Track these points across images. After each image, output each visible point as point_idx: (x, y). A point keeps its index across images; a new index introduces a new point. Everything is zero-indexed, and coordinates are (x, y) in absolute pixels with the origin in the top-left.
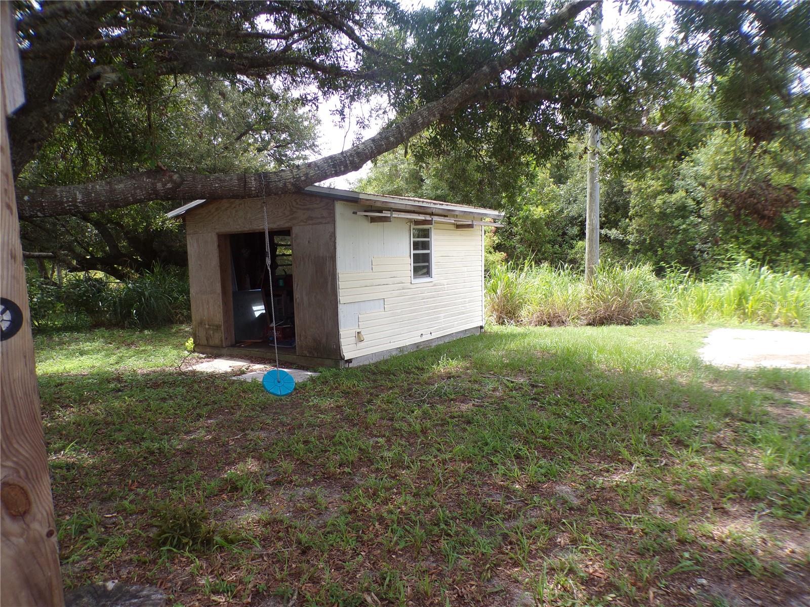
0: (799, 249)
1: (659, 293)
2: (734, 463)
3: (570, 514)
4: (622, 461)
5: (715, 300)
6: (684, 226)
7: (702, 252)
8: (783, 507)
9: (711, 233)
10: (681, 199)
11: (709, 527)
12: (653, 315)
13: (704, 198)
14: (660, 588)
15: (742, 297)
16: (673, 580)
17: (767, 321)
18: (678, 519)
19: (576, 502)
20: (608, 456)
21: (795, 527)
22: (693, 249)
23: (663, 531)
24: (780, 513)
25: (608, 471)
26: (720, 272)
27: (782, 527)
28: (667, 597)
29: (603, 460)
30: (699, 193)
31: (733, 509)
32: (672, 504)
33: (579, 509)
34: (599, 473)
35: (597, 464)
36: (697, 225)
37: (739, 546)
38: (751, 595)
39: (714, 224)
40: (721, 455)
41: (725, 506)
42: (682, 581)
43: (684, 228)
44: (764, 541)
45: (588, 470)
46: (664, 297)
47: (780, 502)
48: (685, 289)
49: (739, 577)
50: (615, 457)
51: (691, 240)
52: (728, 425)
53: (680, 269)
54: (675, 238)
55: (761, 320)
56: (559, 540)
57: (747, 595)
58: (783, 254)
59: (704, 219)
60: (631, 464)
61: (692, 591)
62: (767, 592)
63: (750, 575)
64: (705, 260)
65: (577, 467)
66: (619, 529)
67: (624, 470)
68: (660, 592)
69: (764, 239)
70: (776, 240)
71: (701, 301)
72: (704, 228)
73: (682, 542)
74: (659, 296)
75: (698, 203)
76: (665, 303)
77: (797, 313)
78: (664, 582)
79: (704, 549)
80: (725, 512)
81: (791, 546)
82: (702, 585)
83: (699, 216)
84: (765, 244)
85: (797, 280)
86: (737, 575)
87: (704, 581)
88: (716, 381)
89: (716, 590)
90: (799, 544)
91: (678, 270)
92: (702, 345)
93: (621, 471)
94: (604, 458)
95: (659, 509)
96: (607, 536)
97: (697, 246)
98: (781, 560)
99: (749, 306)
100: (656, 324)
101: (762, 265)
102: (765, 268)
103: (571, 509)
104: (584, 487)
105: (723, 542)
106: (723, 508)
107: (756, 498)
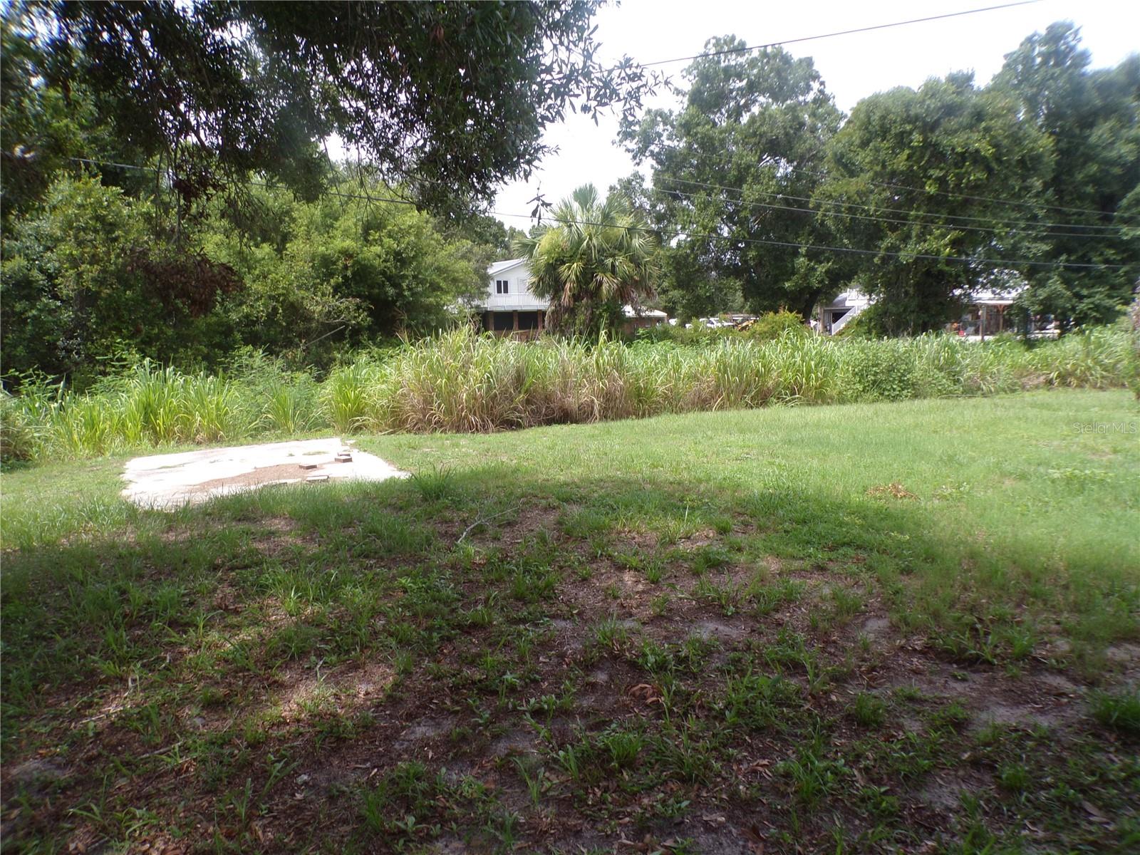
0: (200, 343)
1: (20, 418)
2: (255, 623)
3: (67, 797)
4: (107, 681)
5: (111, 420)
6: (34, 312)
7: (69, 351)
8: (333, 652)
9: (80, 324)
10: (20, 270)
11: (273, 712)
12: (16, 456)
13: (58, 270)
14: (263, 817)
15: (148, 412)
16: (271, 798)
17: (187, 438)
18: (231, 722)
19: (65, 776)
20: (78, 684)
21: (355, 667)
22: (53, 346)
23: (221, 746)
24: (334, 658)
25: (90, 705)
26: (105, 380)
27: (342, 672)
28: (277, 823)
29: (72, 693)
30: (49, 262)
31: (286, 677)
32: (213, 705)
33: (79, 782)
34: (78, 715)
35: (64, 704)
36: (55, 311)
37: (316, 716)
38: (357, 763)
39: (81, 309)
40: (234, 620)
41: (277, 678)
42: (280, 792)
43: (34, 316)
44: (336, 696)
45: (55, 718)
46: (27, 424)
47: (328, 647)
48: (61, 408)
49: (335, 751)
50: (92, 680)
51: (47, 333)
52: (221, 581)
53: (46, 378)
54: (22, 331)
55: (179, 439)
56: (72, 846)
57: (353, 765)
58: (182, 350)
59: (62, 301)
60: (123, 680)
61: (298, 796)
62: (369, 750)
63: (345, 740)
64: (77, 364)
65: (33, 723)
66: (161, 776)
67: (116, 692)
68: (266, 822)
69: (156, 331)
70: (170, 332)
71: (91, 424)
72: (67, 315)
73: (255, 745)
74: (20, 423)
75: (51, 277)
76: (32, 434)
77: (221, 423)
78: (263, 807)
79: (282, 740)
80: (280, 686)
81: (362, 689)
82: (305, 783)
83: (56, 297)
84: (158, 338)
85: (212, 382)
86: (332, 748)
87: (305, 777)
88: (170, 529)
89: (321, 778)
90: (368, 683)
91: (43, 380)
92: (124, 485)
93: (112, 697)
94: (71, 688)
95: (198, 721)
96: (148, 797)
97: (60, 343)
98: (360, 708)
99: (160, 422)
100: (27, 468)
101: (166, 366)
102: (170, 370)
103: (64, 790)
104: (65, 747)
105: (298, 721)
106: (275, 682)
107: (303, 654)
